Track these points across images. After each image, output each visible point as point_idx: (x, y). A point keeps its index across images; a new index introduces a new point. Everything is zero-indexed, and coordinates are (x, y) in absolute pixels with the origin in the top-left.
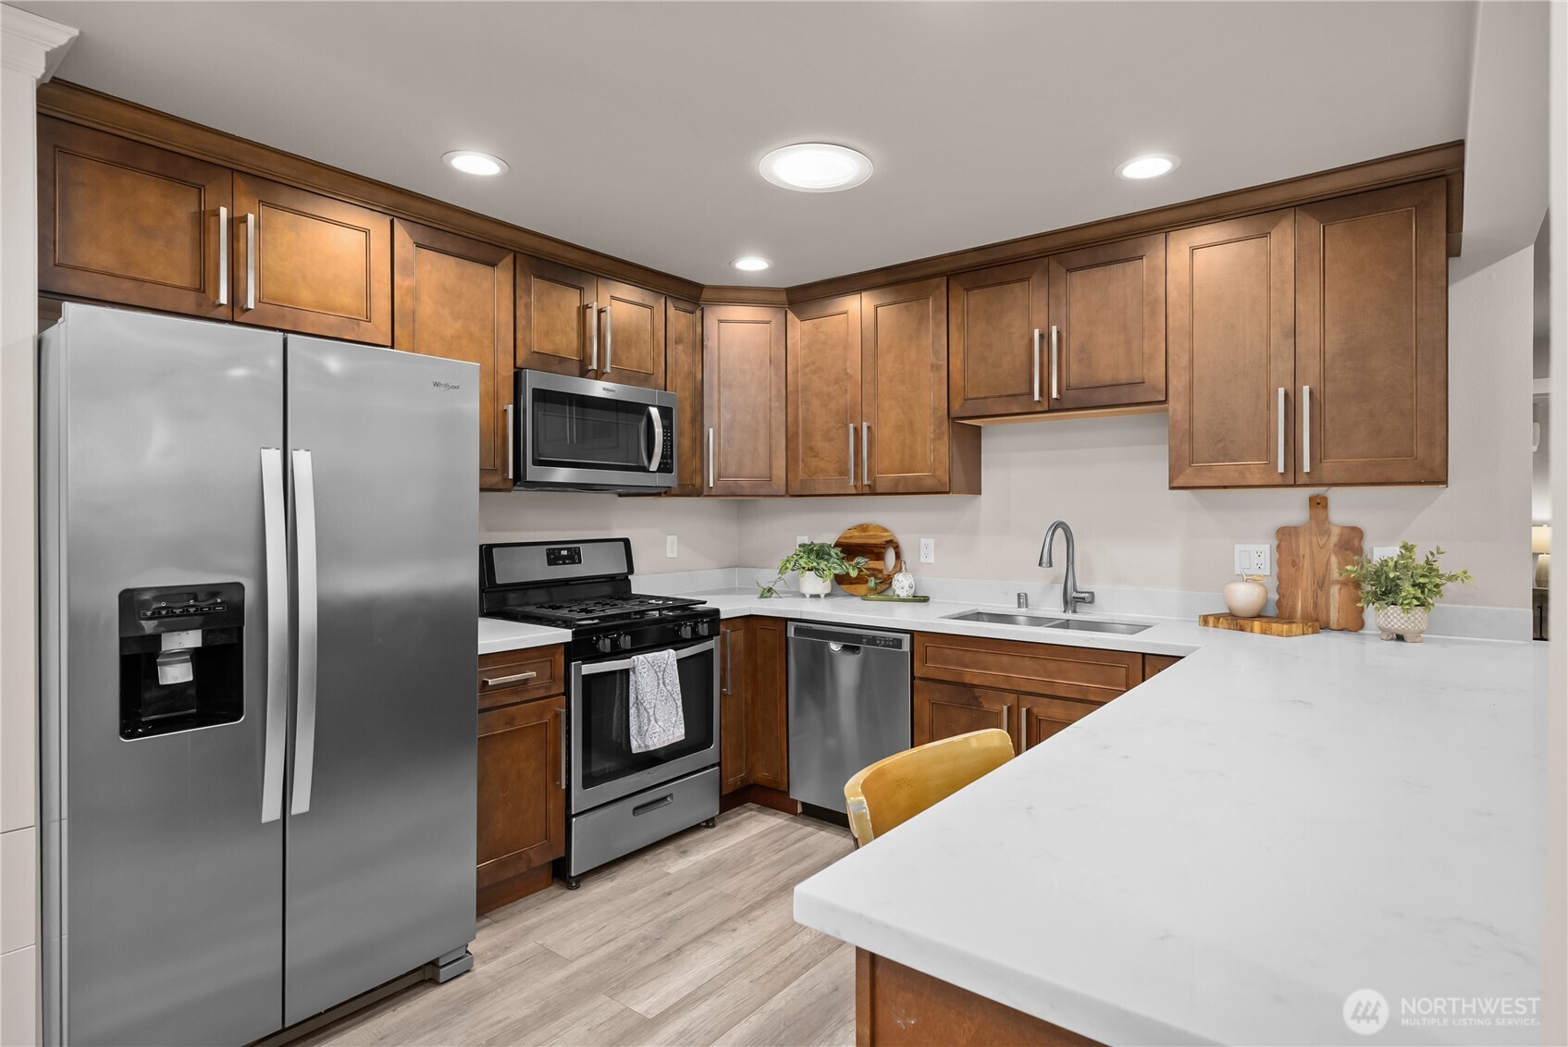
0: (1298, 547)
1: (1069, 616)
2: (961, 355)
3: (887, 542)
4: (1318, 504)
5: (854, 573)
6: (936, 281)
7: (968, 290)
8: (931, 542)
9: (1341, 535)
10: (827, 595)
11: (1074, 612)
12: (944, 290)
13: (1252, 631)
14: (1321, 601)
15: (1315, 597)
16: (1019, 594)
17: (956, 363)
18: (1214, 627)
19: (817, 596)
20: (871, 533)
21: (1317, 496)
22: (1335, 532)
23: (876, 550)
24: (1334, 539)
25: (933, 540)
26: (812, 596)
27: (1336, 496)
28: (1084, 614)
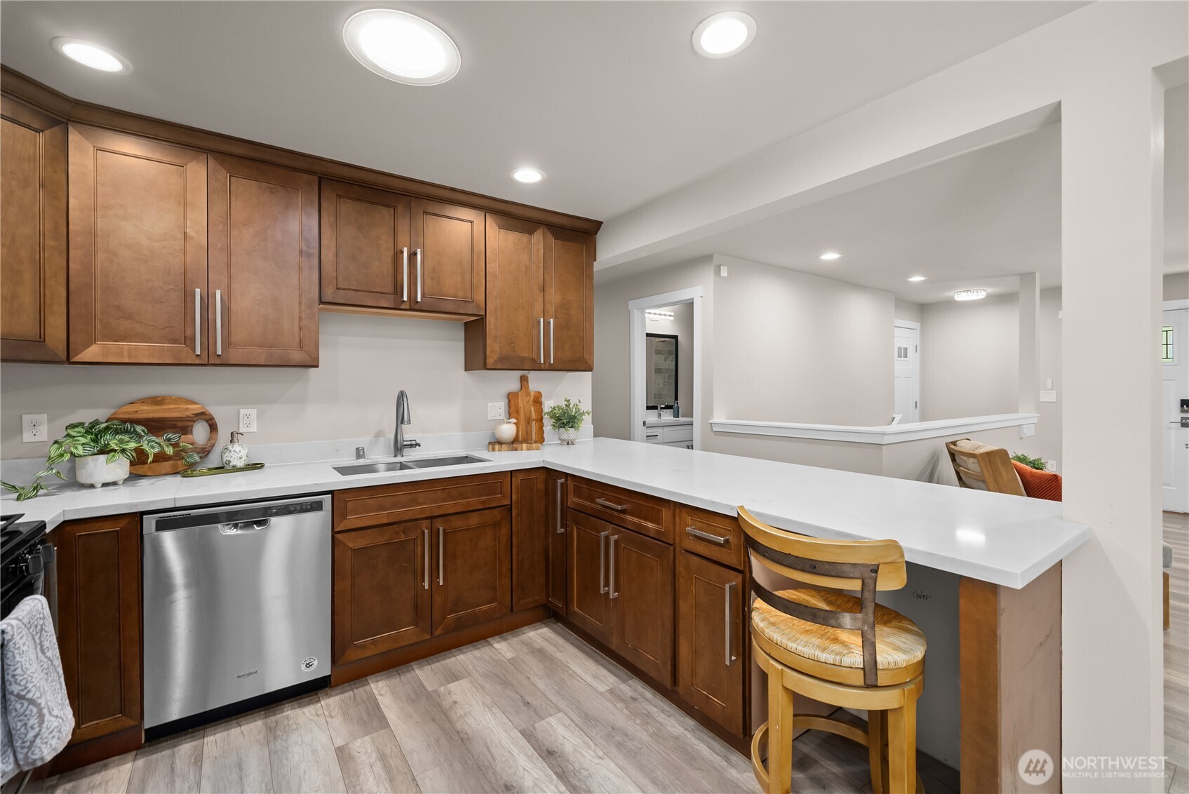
0: (518, 403)
1: (399, 459)
2: (333, 250)
3: (197, 415)
4: (524, 380)
5: (169, 451)
6: (306, 177)
7: (339, 196)
8: (253, 412)
9: (535, 396)
10: (126, 481)
11: (402, 456)
12: (316, 188)
13: (521, 450)
14: (529, 431)
15: (527, 428)
16: (358, 449)
17: (328, 255)
18: (499, 451)
19: (115, 484)
20: (171, 406)
21: (524, 376)
22: (532, 394)
23: (179, 424)
24: (532, 398)
25: (255, 410)
26: (105, 485)
27: (532, 375)
28: (410, 455)
